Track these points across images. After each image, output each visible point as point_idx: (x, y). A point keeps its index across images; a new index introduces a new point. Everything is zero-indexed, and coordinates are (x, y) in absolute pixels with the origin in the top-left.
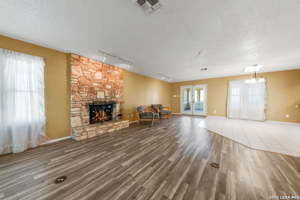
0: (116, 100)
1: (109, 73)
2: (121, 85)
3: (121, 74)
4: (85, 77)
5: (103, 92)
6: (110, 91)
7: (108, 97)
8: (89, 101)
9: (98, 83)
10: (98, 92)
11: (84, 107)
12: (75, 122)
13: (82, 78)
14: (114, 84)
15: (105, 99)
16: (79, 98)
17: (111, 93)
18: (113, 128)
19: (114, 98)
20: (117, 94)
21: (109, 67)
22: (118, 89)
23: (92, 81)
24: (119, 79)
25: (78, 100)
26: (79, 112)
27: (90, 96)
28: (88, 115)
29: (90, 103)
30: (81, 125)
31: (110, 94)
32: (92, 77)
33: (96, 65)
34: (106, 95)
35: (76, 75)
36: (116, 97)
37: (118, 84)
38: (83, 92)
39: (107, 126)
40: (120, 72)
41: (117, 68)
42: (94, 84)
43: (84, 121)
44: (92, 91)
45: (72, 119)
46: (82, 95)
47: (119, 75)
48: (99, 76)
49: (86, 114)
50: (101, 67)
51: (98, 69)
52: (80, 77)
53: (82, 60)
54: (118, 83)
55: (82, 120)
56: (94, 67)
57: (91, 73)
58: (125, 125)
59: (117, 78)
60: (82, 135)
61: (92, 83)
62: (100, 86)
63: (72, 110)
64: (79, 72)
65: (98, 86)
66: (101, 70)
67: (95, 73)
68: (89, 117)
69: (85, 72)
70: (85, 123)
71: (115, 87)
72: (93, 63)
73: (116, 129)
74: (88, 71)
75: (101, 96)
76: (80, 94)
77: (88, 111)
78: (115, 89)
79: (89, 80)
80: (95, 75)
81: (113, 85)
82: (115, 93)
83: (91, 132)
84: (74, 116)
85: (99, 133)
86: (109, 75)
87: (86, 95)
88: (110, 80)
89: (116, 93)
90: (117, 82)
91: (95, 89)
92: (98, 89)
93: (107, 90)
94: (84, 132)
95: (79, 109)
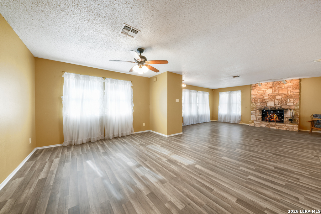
0: (288, 107)
1: (279, 88)
2: (295, 94)
3: (295, 85)
4: (259, 94)
5: (273, 102)
6: (280, 100)
7: (278, 105)
8: (261, 107)
9: (268, 96)
10: (268, 102)
11: (258, 111)
12: (253, 118)
13: (257, 95)
14: (285, 94)
15: (274, 106)
16: (255, 105)
17: (282, 102)
18: (274, 126)
19: (284, 106)
20: (290, 102)
21: (280, 82)
22: (291, 97)
23: (264, 96)
24: (292, 89)
25: (254, 107)
26: (255, 113)
27: (262, 104)
28: (261, 115)
29: (262, 109)
30: (256, 120)
31: (280, 103)
32: (264, 93)
33: (267, 85)
34: (275, 104)
35: (254, 94)
36: (287, 104)
37: (291, 94)
38: (257, 102)
39: (269, 124)
40: (293, 83)
41: (290, 81)
42: (265, 97)
43: (258, 118)
44: (263, 101)
45: (251, 116)
46: (256, 104)
47: (292, 86)
48: (269, 91)
49: (259, 115)
50: (271, 85)
51: (268, 87)
52: (256, 95)
53: (257, 85)
54: (291, 92)
55: (256, 117)
56: (266, 87)
57: (263, 91)
58: (291, 128)
59: (289, 89)
60: (251, 124)
61: (264, 97)
62: (270, 98)
63: (252, 111)
64: (255, 92)
65: (268, 98)
66: (271, 87)
67: (266, 90)
68: (261, 117)
69: (259, 92)
70: (258, 119)
71: (287, 97)
72: (265, 85)
73: (279, 128)
74: (261, 90)
75: (271, 104)
76: (255, 104)
77: (260, 113)
78: (287, 98)
79: (261, 95)
80: (266, 91)
81: (284, 96)
82: (286, 102)
83: (256, 124)
84: (252, 115)
85: (262, 126)
86: (280, 89)
87: (259, 104)
88: (281, 92)
89: (288, 101)
90: (289, 92)
91: (266, 100)
92: (268, 100)
93: (277, 100)
94: (252, 123)
95: (255, 111)
